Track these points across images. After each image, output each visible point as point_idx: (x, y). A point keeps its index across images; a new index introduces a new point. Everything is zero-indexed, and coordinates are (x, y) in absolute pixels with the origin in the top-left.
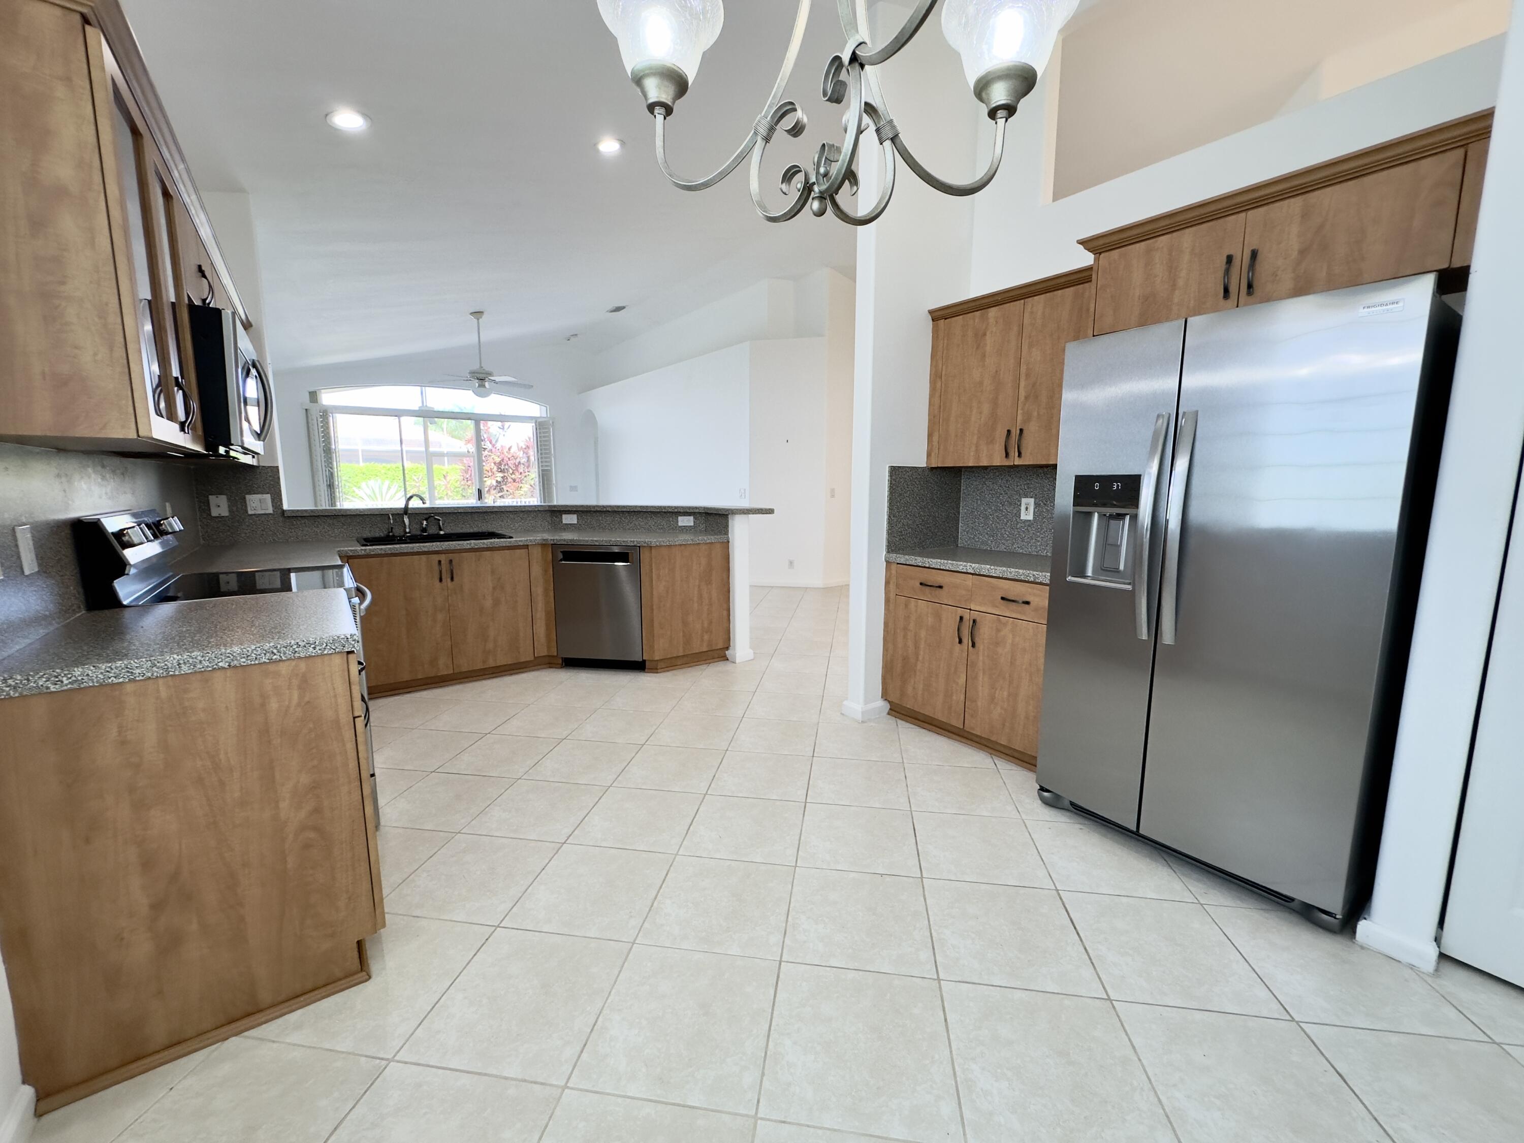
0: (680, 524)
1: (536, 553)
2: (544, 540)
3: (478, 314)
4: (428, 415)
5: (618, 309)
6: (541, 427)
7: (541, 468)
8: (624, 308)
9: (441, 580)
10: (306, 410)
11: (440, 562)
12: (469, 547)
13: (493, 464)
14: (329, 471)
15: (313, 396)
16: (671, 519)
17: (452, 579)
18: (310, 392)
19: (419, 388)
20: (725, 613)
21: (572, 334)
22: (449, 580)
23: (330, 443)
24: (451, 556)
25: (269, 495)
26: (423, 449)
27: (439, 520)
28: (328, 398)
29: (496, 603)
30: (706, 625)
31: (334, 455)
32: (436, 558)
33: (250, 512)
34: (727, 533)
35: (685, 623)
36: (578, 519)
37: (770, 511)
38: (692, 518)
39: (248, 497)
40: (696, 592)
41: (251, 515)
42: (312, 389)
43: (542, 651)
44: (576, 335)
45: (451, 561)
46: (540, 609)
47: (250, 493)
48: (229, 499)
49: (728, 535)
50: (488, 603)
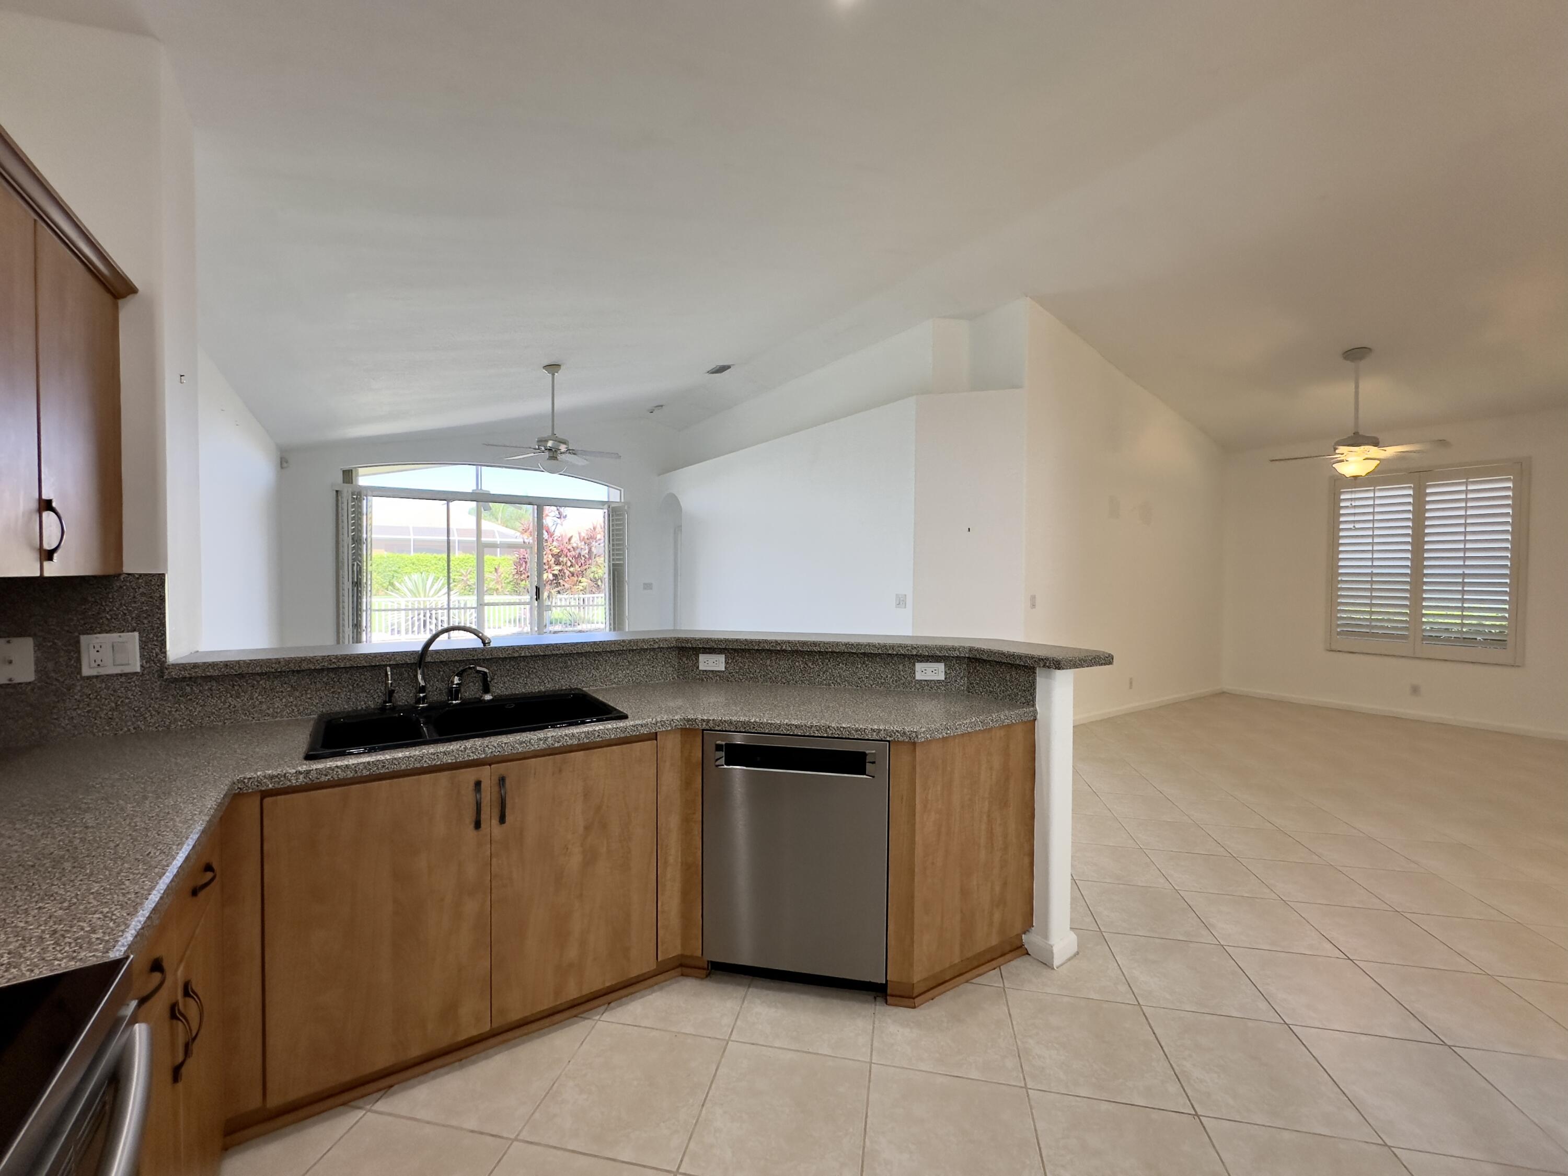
0: (919, 676)
1: (672, 746)
2: (688, 720)
3: (553, 368)
4: (482, 498)
5: (722, 369)
6: (615, 514)
7: (612, 562)
8: (729, 367)
9: (478, 825)
10: (337, 491)
11: (478, 784)
12: (542, 745)
13: (550, 556)
14: (358, 564)
15: (348, 476)
16: (901, 667)
17: (502, 819)
18: (343, 471)
19: (474, 467)
20: (1027, 860)
21: (657, 405)
22: (495, 822)
23: (360, 531)
24: (501, 768)
25: (136, 634)
26: (475, 539)
27: (485, 673)
28: (366, 478)
29: (590, 859)
30: (997, 889)
31: (365, 546)
32: (468, 776)
33: (86, 671)
34: (1030, 701)
35: (965, 893)
36: (727, 663)
37: (1107, 660)
38: (941, 667)
39: (84, 639)
40: (984, 827)
41: (89, 678)
42: (347, 467)
43: (673, 948)
44: (662, 406)
45: (502, 780)
46: (671, 860)
47: (91, 631)
48: (38, 647)
49: (1034, 705)
50: (575, 861)
